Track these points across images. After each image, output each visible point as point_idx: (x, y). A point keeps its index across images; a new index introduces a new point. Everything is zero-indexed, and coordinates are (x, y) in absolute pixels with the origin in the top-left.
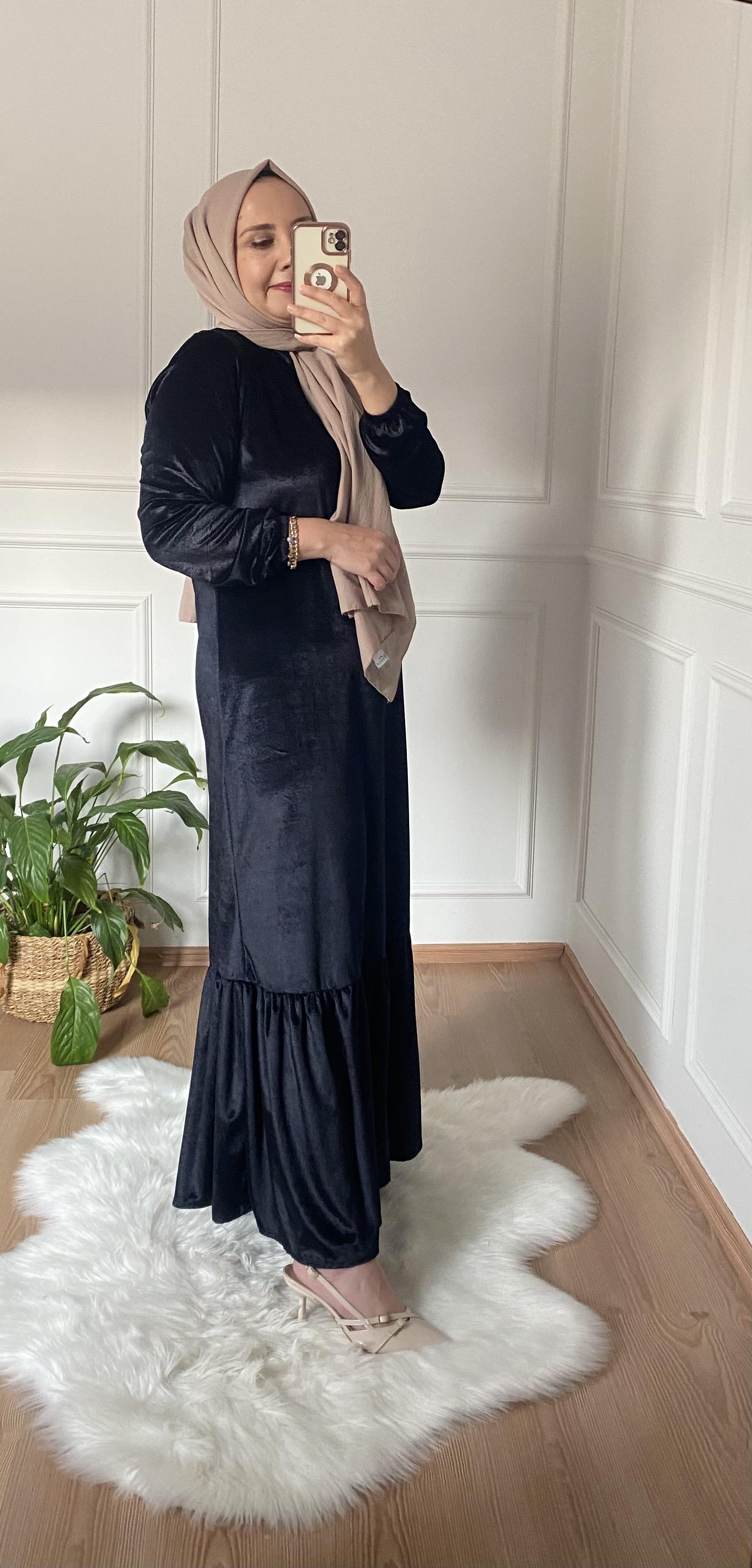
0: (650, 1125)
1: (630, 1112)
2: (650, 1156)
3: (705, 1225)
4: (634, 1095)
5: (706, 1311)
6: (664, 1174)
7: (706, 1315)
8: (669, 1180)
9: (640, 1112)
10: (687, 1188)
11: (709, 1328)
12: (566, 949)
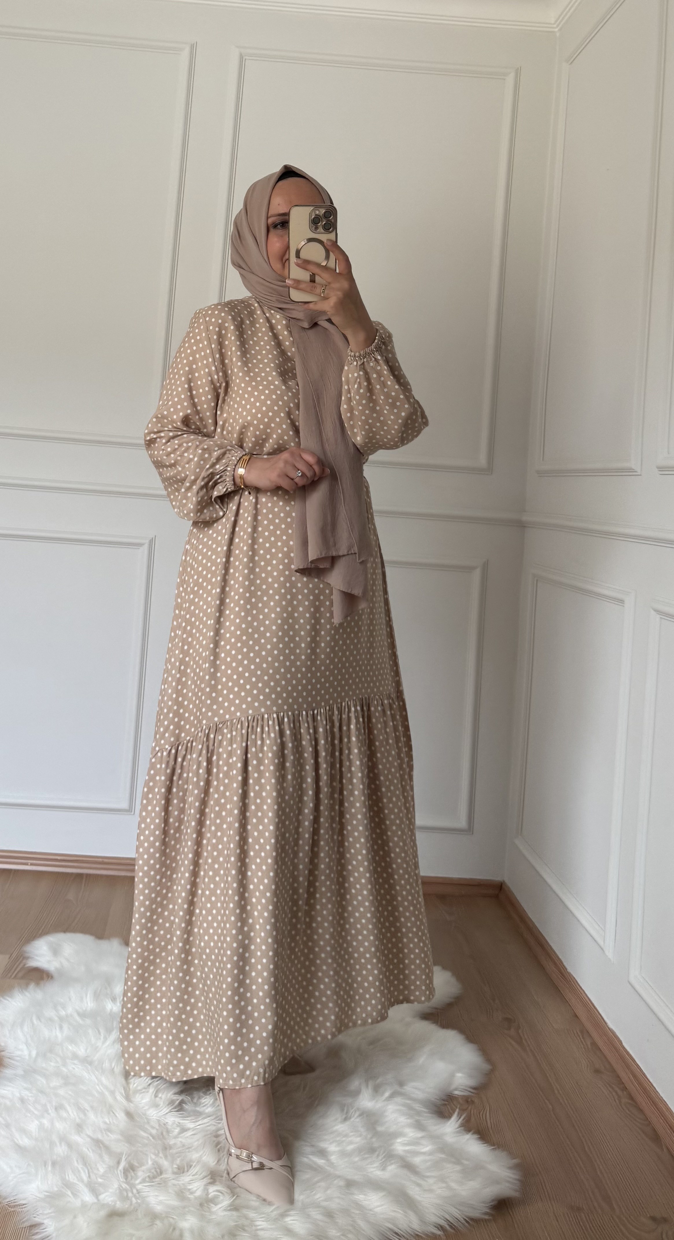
0: (594, 1044)
1: (575, 1033)
2: (597, 1071)
3: (656, 1136)
4: (576, 1016)
5: (665, 1216)
6: (613, 1088)
7: (665, 1220)
8: (617, 1094)
9: (585, 1032)
10: (635, 1102)
11: (670, 1232)
12: (503, 886)
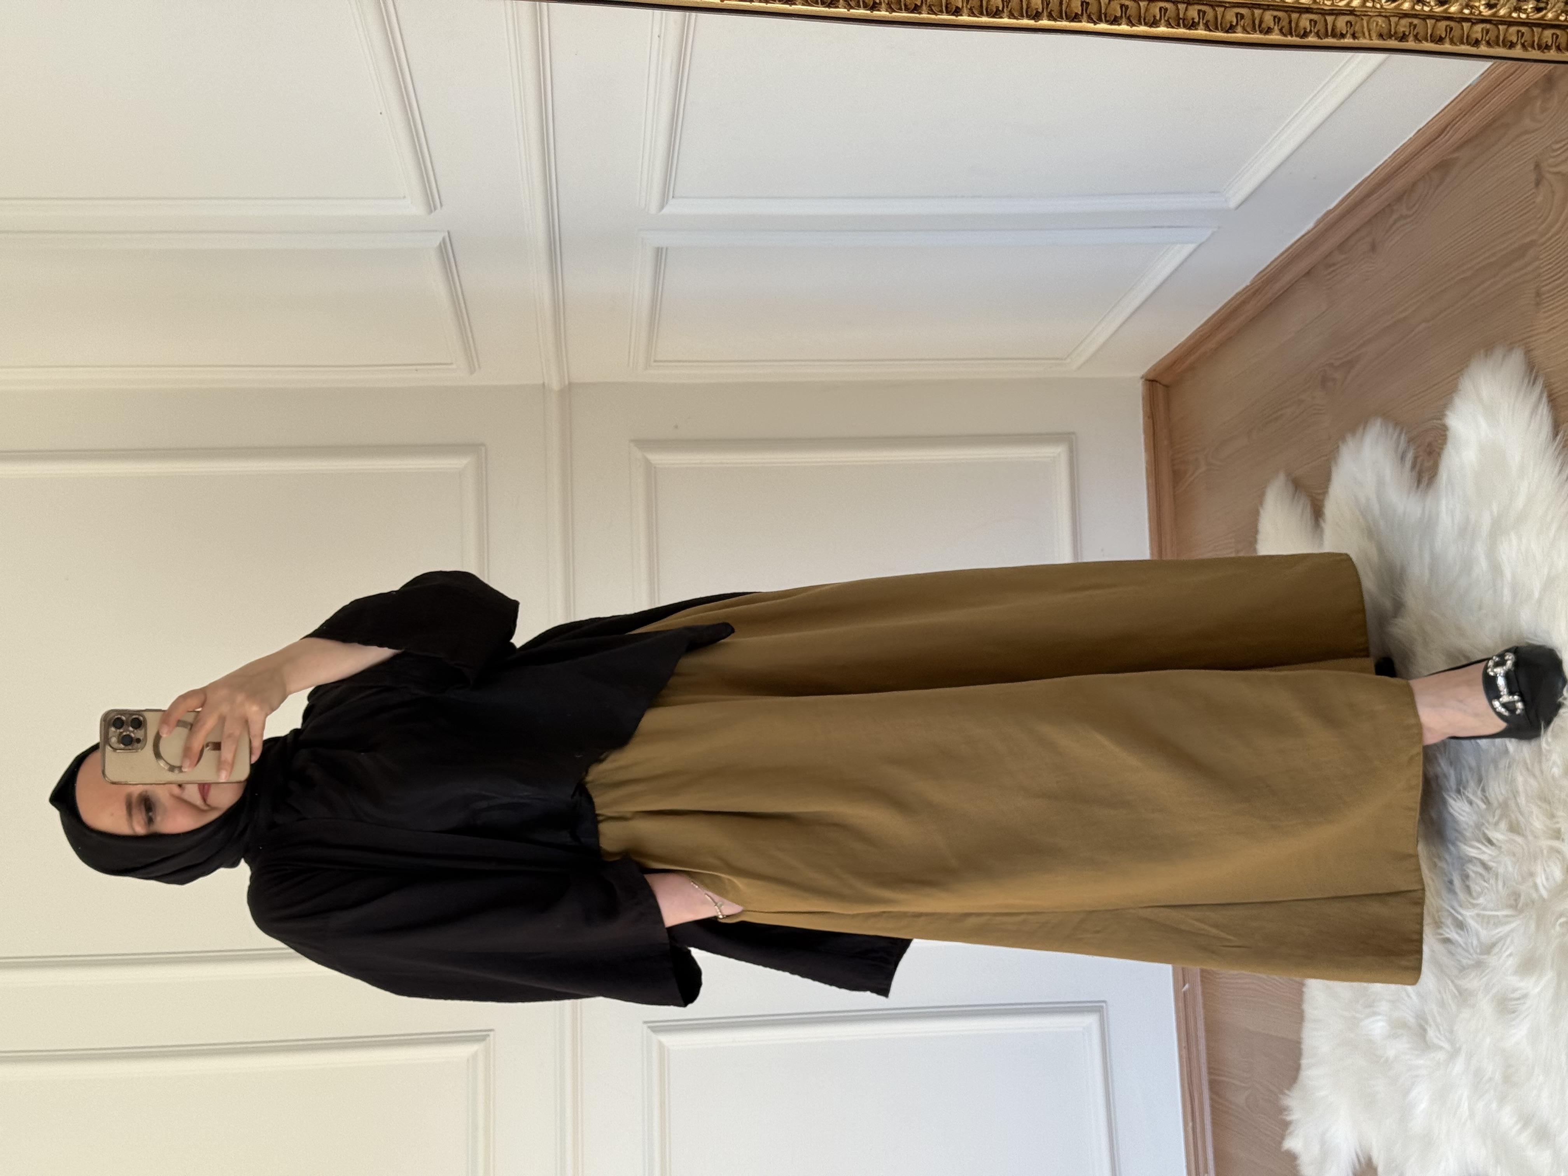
0: (1341, 247)
1: (1328, 277)
2: (1373, 248)
3: (1443, 166)
4: (1308, 273)
5: (1532, 167)
6: (1391, 227)
7: (1537, 166)
8: (1395, 222)
10: (1404, 193)
11: (1551, 161)
12: (1150, 377)
